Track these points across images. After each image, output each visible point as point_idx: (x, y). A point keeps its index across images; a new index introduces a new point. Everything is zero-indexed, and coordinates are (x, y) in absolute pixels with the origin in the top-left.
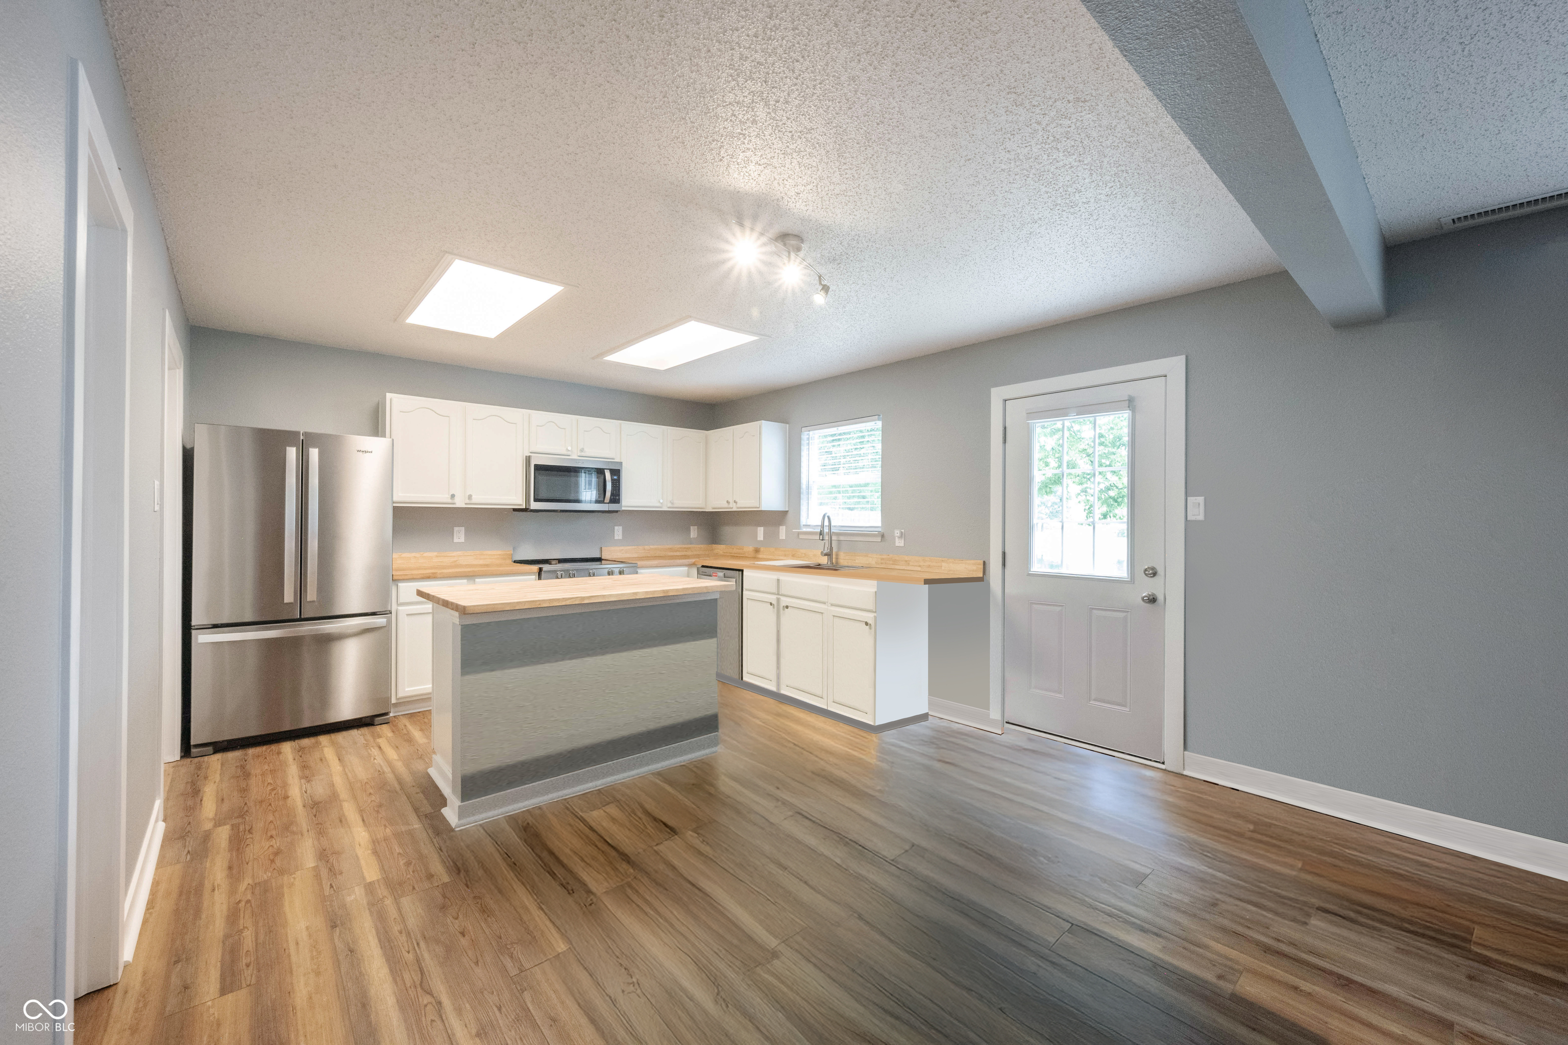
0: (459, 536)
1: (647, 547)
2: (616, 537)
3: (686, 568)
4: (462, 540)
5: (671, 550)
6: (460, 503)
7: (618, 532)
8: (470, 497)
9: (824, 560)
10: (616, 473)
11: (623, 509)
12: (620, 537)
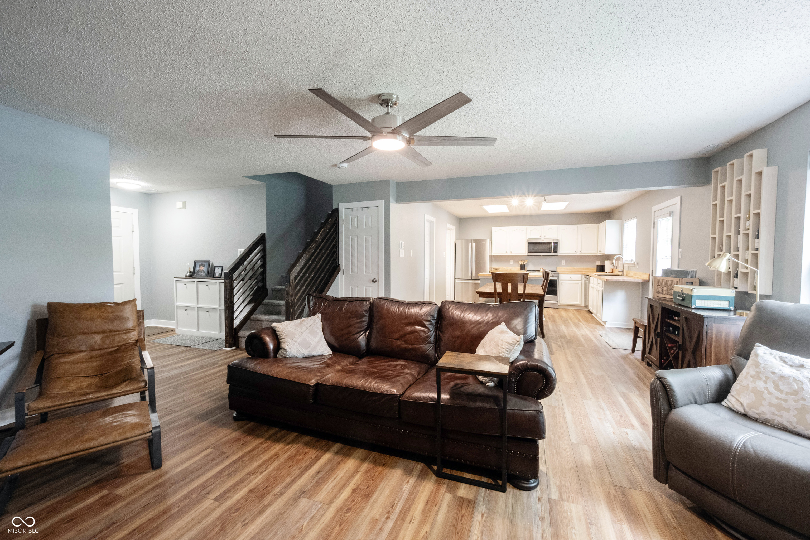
0: (512, 262)
1: (575, 268)
2: (563, 264)
3: (581, 275)
4: (513, 264)
5: (583, 269)
6: (509, 254)
7: (564, 262)
8: (511, 252)
9: (620, 273)
10: (556, 243)
11: (559, 254)
12: (564, 264)
